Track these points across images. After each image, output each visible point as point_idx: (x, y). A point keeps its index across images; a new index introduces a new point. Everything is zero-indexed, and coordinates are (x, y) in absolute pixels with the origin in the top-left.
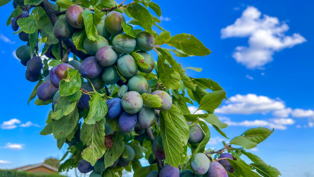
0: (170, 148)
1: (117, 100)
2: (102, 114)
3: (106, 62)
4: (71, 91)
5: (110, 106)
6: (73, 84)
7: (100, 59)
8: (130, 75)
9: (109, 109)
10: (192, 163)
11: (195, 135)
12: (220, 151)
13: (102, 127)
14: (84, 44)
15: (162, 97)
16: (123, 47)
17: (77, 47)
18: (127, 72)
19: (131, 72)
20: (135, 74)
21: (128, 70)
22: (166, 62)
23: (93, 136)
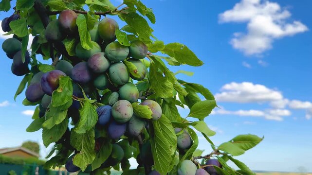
0: (159, 157)
1: (108, 108)
2: (93, 123)
3: (98, 69)
4: (63, 100)
5: (100, 114)
6: (65, 93)
7: (92, 66)
8: (122, 83)
9: (99, 117)
10: (179, 171)
11: (183, 141)
12: (208, 156)
13: (92, 134)
14: (76, 49)
15: (152, 108)
16: (116, 57)
17: (69, 52)
18: (119, 80)
19: (122, 81)
20: (127, 82)
21: (119, 79)
22: (159, 70)
23: (83, 142)
